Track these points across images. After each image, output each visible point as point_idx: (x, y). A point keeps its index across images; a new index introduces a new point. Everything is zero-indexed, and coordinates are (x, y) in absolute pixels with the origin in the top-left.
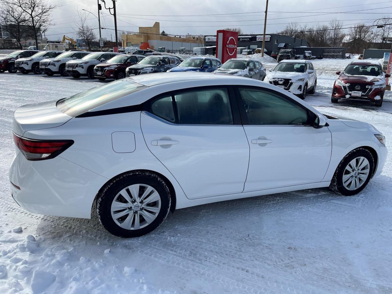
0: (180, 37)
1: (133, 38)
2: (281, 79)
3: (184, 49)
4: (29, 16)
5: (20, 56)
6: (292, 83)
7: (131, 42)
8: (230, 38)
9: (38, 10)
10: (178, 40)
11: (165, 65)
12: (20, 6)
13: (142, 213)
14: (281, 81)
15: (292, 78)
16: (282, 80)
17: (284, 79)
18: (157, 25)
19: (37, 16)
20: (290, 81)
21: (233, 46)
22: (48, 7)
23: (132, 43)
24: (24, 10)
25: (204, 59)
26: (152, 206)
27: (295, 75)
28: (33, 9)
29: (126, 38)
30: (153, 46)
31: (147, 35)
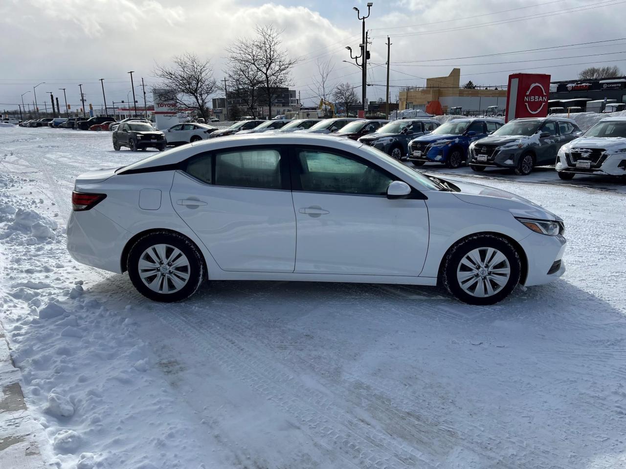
0: (496, 89)
1: (416, 96)
2: (587, 149)
3: (496, 108)
4: (264, 76)
5: (243, 128)
6: (605, 157)
7: (412, 103)
8: (533, 85)
9: (275, 67)
10: (490, 94)
11: (414, 134)
12: (254, 64)
13: (171, 277)
14: (586, 152)
15: (606, 147)
16: (589, 150)
17: (591, 149)
18: (456, 73)
19: (273, 75)
20: (603, 153)
21: (539, 98)
22: (287, 62)
23: (414, 104)
24: (258, 69)
25: (471, 122)
26: (182, 271)
27: (613, 143)
28: (269, 66)
29: (406, 97)
30: (446, 106)
31: (439, 90)
